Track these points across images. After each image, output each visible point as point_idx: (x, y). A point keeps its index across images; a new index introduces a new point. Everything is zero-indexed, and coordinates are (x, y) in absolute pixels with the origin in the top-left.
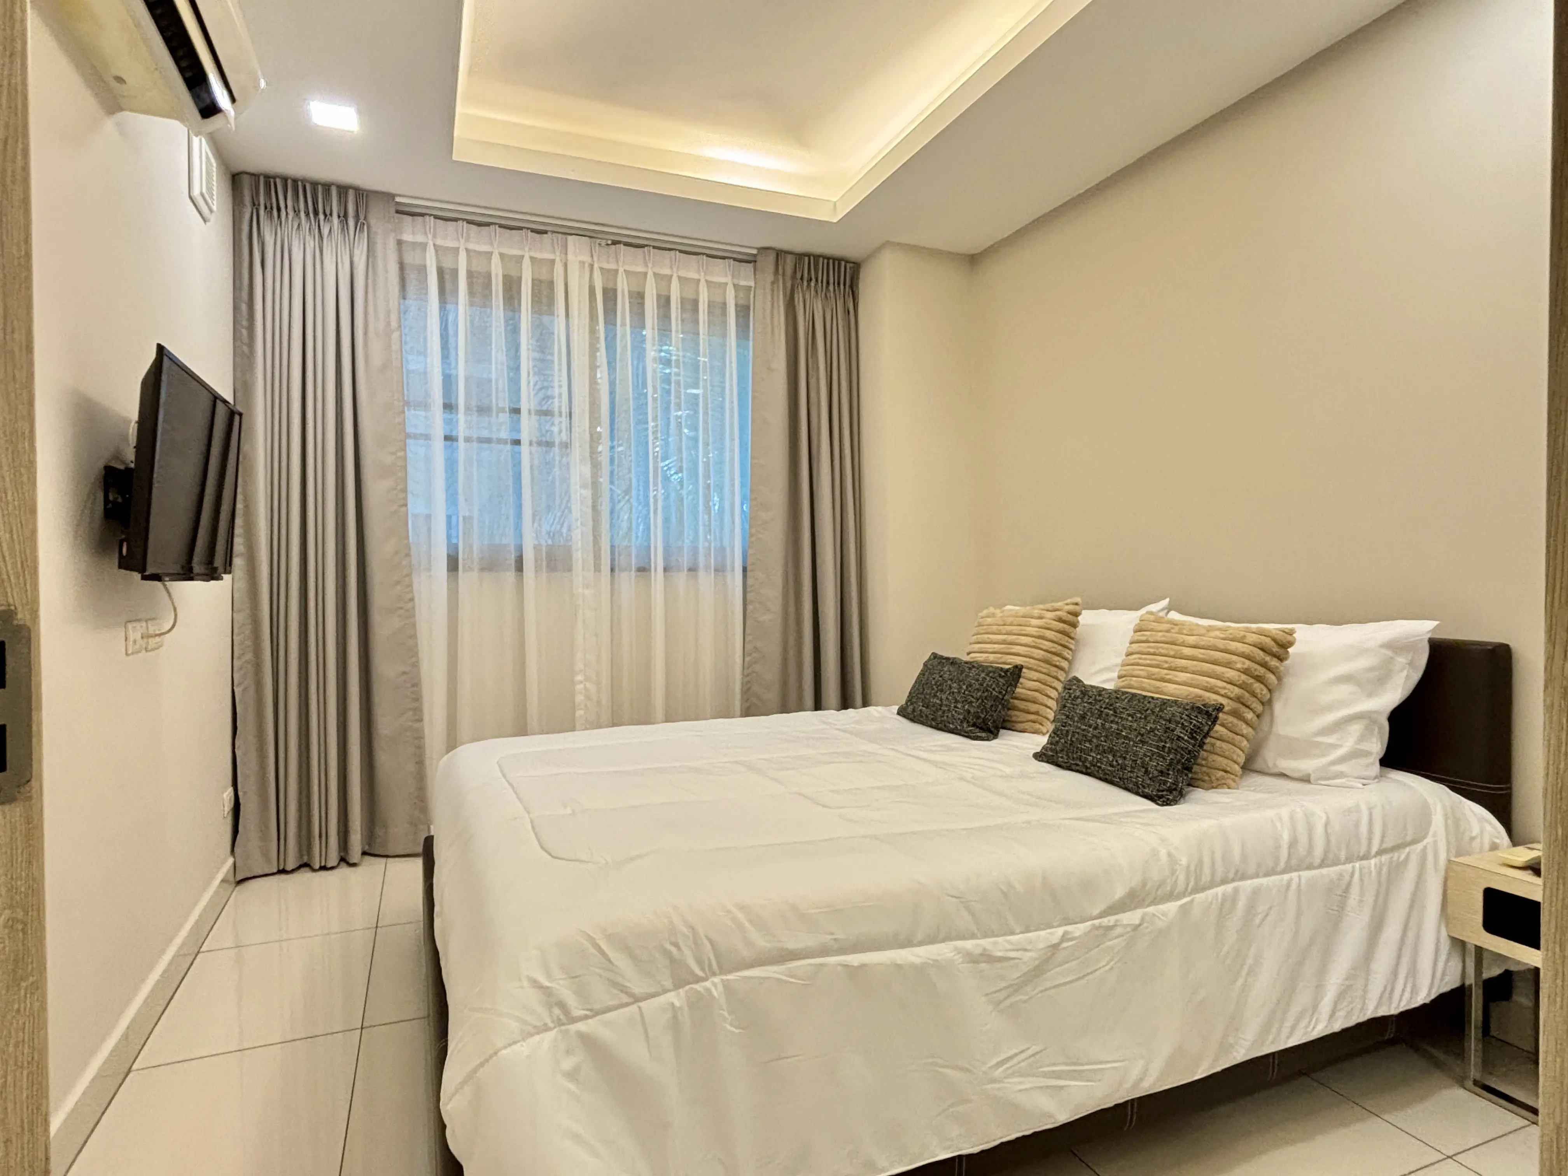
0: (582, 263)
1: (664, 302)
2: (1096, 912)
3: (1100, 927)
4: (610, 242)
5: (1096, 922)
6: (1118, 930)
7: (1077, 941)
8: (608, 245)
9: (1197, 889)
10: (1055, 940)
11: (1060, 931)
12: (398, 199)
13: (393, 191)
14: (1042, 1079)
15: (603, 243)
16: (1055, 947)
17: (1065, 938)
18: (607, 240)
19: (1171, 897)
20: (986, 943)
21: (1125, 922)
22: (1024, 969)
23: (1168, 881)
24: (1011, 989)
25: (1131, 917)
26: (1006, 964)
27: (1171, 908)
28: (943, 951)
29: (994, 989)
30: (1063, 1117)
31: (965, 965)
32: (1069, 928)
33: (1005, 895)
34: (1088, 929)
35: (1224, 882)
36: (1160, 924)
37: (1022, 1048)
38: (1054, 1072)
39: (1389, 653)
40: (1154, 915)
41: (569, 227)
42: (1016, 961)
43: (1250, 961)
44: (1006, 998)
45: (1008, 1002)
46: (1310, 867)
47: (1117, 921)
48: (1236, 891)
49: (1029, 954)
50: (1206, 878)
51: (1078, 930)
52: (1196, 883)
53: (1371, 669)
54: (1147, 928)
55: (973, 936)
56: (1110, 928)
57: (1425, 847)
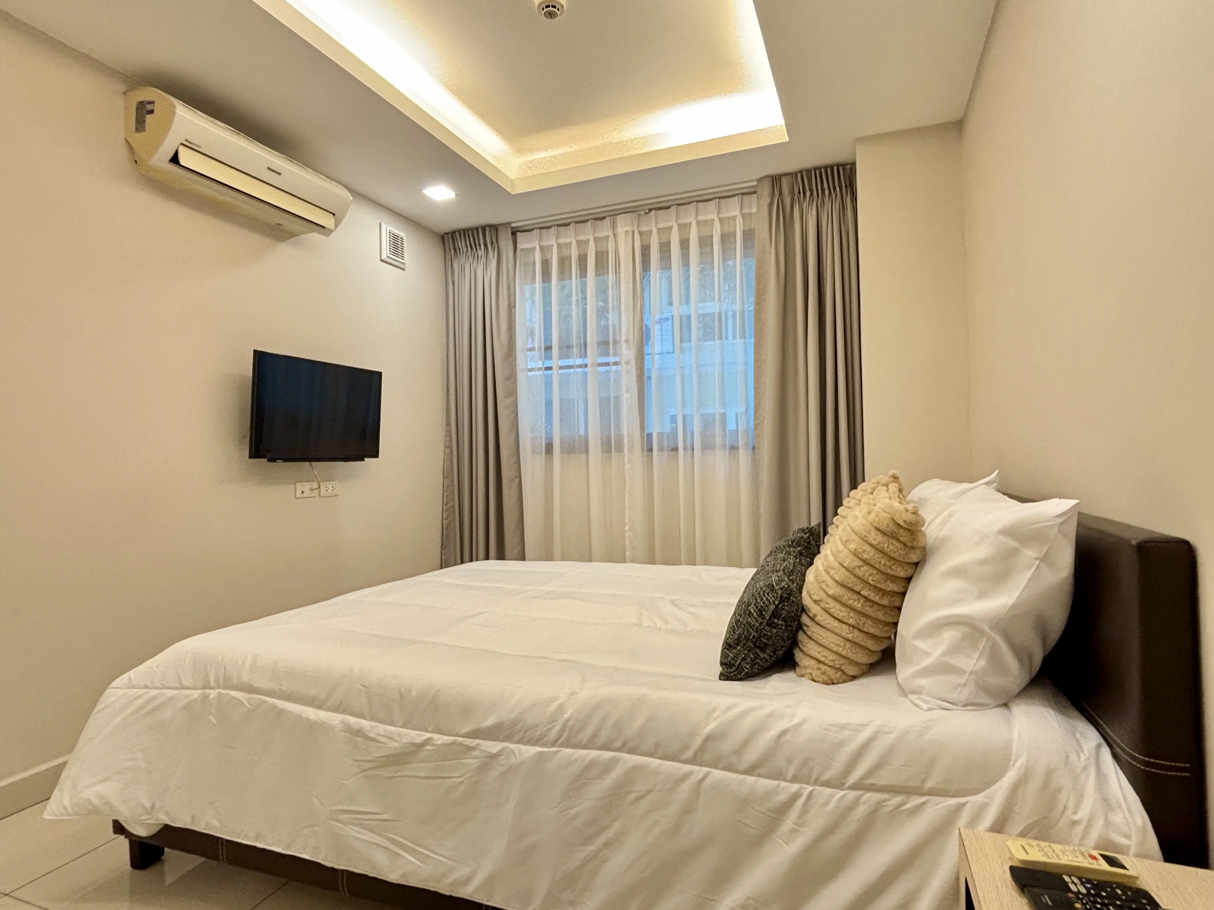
0: (627, 232)
1: (685, 244)
2: (463, 732)
3: (461, 744)
4: (647, 211)
5: (460, 739)
6: (476, 753)
7: (434, 748)
8: (646, 213)
9: (567, 744)
10: (419, 740)
11: (428, 735)
12: (513, 225)
13: (507, 221)
14: (385, 841)
15: (642, 213)
16: (420, 746)
17: (427, 742)
18: (644, 210)
19: (536, 742)
20: (366, 724)
21: (483, 748)
22: (385, 752)
23: (541, 727)
24: (376, 764)
25: (492, 747)
26: (374, 743)
27: (530, 751)
28: (334, 718)
29: (362, 759)
30: (393, 877)
31: (343, 734)
32: (435, 736)
33: (401, 696)
34: (448, 742)
35: (606, 747)
36: (513, 761)
37: (376, 811)
38: (395, 839)
39: (1013, 543)
40: (513, 752)
41: (616, 210)
42: (382, 745)
43: (609, 834)
44: (371, 769)
45: (371, 773)
46: (729, 768)
47: (478, 745)
48: (614, 762)
49: (396, 744)
50: (584, 736)
51: (441, 739)
52: (568, 738)
53: (983, 562)
54: (503, 759)
55: (362, 716)
56: (473, 749)
57: (963, 805)
